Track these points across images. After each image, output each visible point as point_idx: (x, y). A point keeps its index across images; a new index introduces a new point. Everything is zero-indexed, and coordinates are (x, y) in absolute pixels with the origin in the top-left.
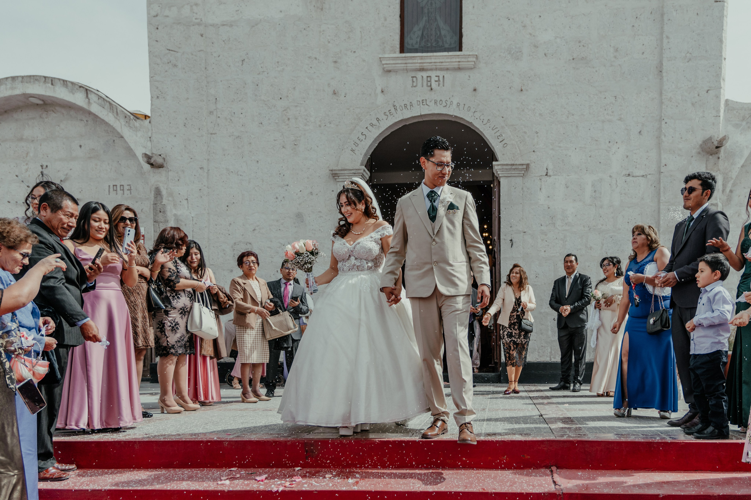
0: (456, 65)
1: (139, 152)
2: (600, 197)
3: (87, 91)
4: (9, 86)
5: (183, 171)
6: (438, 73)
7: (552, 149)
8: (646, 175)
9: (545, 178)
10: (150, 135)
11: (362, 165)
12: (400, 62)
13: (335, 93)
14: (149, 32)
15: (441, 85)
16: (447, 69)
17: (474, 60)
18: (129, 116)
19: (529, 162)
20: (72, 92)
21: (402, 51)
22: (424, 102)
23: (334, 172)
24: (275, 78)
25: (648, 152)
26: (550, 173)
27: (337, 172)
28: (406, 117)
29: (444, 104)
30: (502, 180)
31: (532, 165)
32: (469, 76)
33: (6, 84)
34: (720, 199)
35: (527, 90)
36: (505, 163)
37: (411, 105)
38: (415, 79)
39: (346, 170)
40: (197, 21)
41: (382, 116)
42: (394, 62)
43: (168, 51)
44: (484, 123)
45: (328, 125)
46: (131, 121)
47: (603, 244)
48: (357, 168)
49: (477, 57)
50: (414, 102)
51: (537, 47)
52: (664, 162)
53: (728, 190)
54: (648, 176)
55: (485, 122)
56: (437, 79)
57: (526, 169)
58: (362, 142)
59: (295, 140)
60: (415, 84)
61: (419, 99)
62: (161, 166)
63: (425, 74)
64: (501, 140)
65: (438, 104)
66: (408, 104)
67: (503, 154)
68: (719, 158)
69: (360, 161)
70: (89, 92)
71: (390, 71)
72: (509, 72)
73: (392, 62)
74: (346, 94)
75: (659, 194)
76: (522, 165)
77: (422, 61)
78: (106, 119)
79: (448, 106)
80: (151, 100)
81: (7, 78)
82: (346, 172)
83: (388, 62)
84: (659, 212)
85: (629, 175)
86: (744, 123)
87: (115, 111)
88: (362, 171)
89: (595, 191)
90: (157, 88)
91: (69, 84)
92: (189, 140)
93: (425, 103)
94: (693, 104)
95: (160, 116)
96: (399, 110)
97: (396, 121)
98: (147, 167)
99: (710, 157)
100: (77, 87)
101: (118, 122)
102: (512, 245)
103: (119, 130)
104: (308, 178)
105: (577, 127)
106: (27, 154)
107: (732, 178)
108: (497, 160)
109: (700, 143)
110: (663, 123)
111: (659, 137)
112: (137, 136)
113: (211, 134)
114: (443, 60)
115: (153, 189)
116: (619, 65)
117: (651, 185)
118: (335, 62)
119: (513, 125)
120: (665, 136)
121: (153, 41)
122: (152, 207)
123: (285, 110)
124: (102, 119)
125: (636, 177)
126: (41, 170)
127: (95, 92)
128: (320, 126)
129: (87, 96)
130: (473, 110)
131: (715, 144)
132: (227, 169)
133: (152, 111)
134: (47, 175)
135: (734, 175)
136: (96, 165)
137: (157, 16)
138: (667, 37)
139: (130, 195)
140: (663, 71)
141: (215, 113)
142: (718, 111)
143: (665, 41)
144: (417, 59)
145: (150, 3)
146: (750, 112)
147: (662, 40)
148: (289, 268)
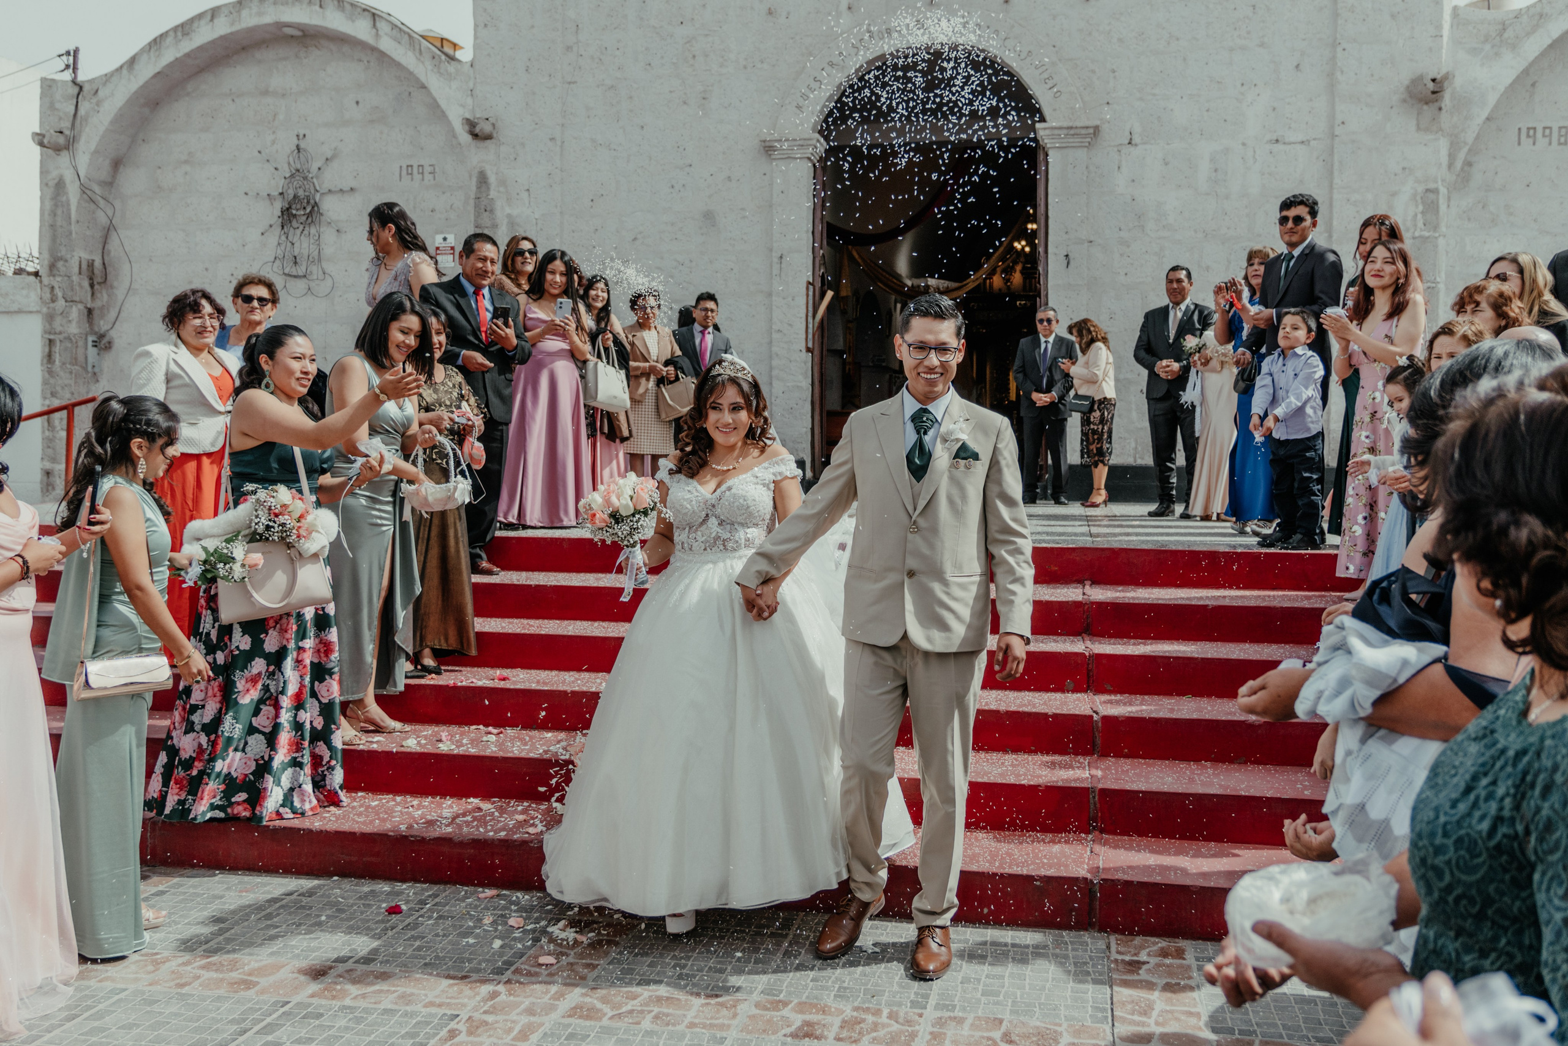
1: (456, 116)
2: (1225, 180)
3: (374, 16)
4: (255, 10)
5: (523, 145)
7: (1141, 99)
8: (1309, 141)
9: (1127, 149)
10: (471, 85)
11: (812, 129)
13: (770, 12)
18: (439, 57)
19: (1098, 123)
20: (351, 19)
23: (767, 144)
25: (1311, 100)
26: (1136, 139)
27: (773, 144)
30: (1052, 156)
31: (1105, 128)
34: (1443, 181)
36: (1059, 124)
39: (787, 140)
41: (848, 50)
44: (1022, 57)
45: (759, 65)
46: (443, 66)
47: (1229, 262)
48: (806, 136)
52: (1339, 118)
53: (1459, 164)
54: (1313, 143)
55: (1023, 56)
57: (1094, 134)
58: (814, 91)
59: (705, 91)
62: (489, 137)
64: (1050, 83)
67: (1055, 110)
68: (1440, 109)
69: (811, 125)
70: (377, 17)
74: (788, 13)
75: (1331, 173)
76: (1087, 127)
78: (403, 61)
80: (475, 30)
82: (785, 144)
85: (1277, 141)
86: (1488, 47)
87: (417, 47)
88: (814, 142)
89: (1216, 171)
90: (485, 9)
92: (534, 94)
94: (1393, 16)
95: (489, 55)
97: (872, 56)
98: (465, 137)
99: (1425, 107)
100: (359, 10)
101: (421, 64)
102: (1068, 263)
103: (423, 79)
104: (724, 153)
105: (1185, 59)
106: (275, 115)
107: (1466, 143)
108: (1045, 121)
109: (1406, 82)
110: (1339, 49)
111: (1331, 75)
112: (450, 88)
113: (570, 83)
115: (475, 173)
117: (1318, 158)
119: (1072, 59)
120: (1342, 72)
122: (472, 202)
123: (688, 42)
124: (393, 60)
125: (1290, 144)
126: (296, 142)
127: (387, 18)
128: (745, 67)
129: (374, 25)
130: (1003, 34)
131: (1431, 86)
132: (593, 141)
133: (476, 47)
134: (305, 150)
135: (1470, 137)
136: (381, 133)
139: (432, 182)
141: (575, 49)
142: (1439, 27)
146: (1501, 27)
148: (706, 310)
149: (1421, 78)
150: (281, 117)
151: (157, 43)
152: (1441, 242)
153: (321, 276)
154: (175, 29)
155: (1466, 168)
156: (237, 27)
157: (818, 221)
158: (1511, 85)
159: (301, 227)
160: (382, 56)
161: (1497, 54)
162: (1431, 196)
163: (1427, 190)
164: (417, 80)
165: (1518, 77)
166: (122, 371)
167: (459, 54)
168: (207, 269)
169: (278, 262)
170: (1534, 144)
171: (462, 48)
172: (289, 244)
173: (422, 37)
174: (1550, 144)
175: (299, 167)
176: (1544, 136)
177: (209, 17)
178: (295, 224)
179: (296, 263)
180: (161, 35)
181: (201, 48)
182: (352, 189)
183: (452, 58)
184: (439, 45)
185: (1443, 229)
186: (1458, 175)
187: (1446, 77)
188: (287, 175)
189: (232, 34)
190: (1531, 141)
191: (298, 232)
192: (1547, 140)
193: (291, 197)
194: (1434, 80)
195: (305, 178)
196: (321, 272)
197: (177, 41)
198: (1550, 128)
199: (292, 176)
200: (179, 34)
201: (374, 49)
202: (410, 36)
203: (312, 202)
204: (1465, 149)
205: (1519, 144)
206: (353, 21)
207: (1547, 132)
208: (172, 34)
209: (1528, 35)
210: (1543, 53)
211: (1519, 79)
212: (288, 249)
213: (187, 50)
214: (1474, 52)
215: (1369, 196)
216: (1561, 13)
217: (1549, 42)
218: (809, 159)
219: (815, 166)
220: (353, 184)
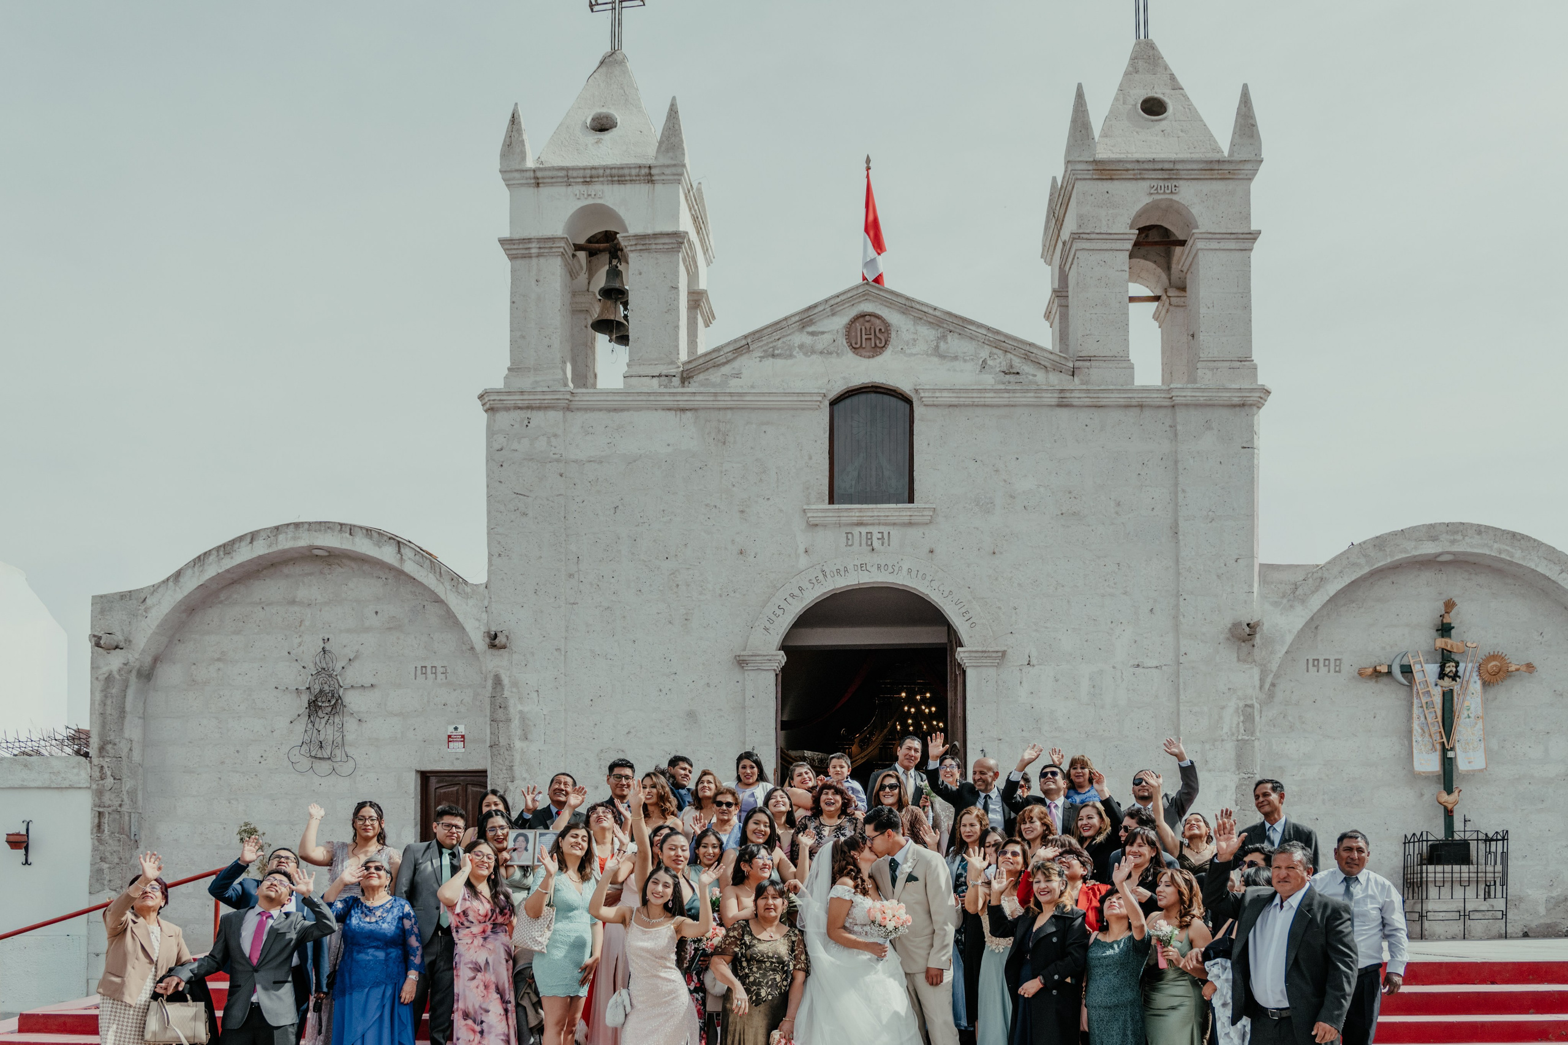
0: (906, 519)
1: (472, 628)
2: (1101, 695)
3: (399, 544)
4: (290, 535)
5: (532, 653)
6: (882, 529)
7: (1036, 630)
8: (1161, 667)
9: (1026, 669)
10: (485, 606)
12: (831, 514)
13: (741, 553)
14: (489, 470)
15: (886, 544)
16: (894, 524)
18: (456, 580)
19: (1005, 648)
20: (378, 544)
21: (831, 501)
22: (862, 567)
23: (741, 658)
24: (660, 531)
25: (1161, 636)
26: (1034, 661)
27: (746, 658)
28: (837, 586)
29: (891, 569)
30: (970, 673)
31: (1010, 651)
32: (924, 534)
33: (286, 533)
34: (1257, 699)
35: (1001, 553)
36: (974, 649)
37: (846, 570)
39: (758, 656)
40: (556, 456)
41: (805, 585)
42: (823, 514)
43: (515, 496)
44: (945, 595)
45: (732, 594)
46: (460, 586)
48: (772, 652)
49: (934, 510)
50: (850, 567)
51: (1014, 498)
52: (1183, 650)
53: (1267, 686)
54: (1164, 668)
55: (945, 594)
56: (880, 536)
57: (1002, 657)
58: (779, 620)
59: (687, 614)
60: (850, 543)
61: (856, 563)
62: (502, 647)
63: (864, 530)
64: (966, 618)
65: (882, 570)
66: (842, 569)
67: (971, 638)
68: (1253, 646)
69: (776, 644)
70: (401, 545)
71: (816, 525)
72: (978, 529)
73: (820, 514)
74: (756, 554)
75: (1178, 691)
76: (996, 652)
77: (862, 514)
78: (425, 582)
79: (895, 573)
80: (489, 559)
81: (288, 525)
82: (756, 658)
83: (815, 515)
84: (1178, 714)
85: (1138, 665)
87: (437, 572)
88: (780, 657)
89: (1094, 687)
90: (499, 543)
91: (375, 535)
92: (542, 612)
94: (1218, 577)
95: (502, 579)
96: (829, 576)
97: (825, 590)
98: (481, 646)
99: (1243, 644)
100: (385, 538)
101: (441, 585)
103: (443, 597)
104: (703, 664)
105: (1068, 602)
106: (301, 622)
107: (1272, 671)
108: (961, 645)
109: (1229, 626)
110: (1181, 599)
111: (1176, 617)
112: (468, 605)
113: (572, 604)
114: (889, 514)
115: (491, 676)
116: (1123, 523)
117: (1168, 679)
118: (742, 512)
119: (983, 598)
120: (1184, 616)
121: (493, 481)
122: (488, 700)
123: (673, 574)
124: (417, 581)
125: (1147, 668)
126: (322, 645)
127: (411, 546)
128: (720, 596)
129: (399, 551)
130: (929, 578)
131: (1247, 630)
132: (592, 652)
133: (491, 575)
134: (330, 652)
135: (1274, 666)
136: (398, 639)
137: (501, 449)
138: (1184, 491)
139: (444, 681)
140: (1180, 533)
141: (576, 576)
142: (1251, 586)
143: (1181, 495)
144: (855, 511)
145: (491, 433)
146: (1294, 587)
147: (1176, 493)
149: (1239, 623)
150: (308, 623)
151: (201, 560)
152: (1257, 743)
153: (344, 758)
154: (218, 548)
155: (1272, 689)
156: (274, 549)
158: (1302, 629)
159: (327, 717)
160: (406, 577)
161: (1291, 606)
162: (1249, 709)
163: (1246, 705)
164: (438, 597)
165: (1307, 623)
168: (238, 752)
169: (304, 745)
170: (1318, 671)
172: (315, 731)
174: (1329, 672)
175: (324, 666)
176: (1325, 666)
177: (249, 540)
178: (320, 713)
179: (321, 747)
180: (205, 554)
181: (240, 566)
182: (372, 685)
185: (1258, 734)
186: (1267, 694)
187: (1257, 624)
188: (314, 673)
189: (268, 554)
190: (1316, 669)
191: (323, 721)
192: (1327, 668)
193: (317, 691)
194: (1249, 625)
195: (330, 676)
196: (344, 755)
197: (220, 559)
198: (1329, 660)
199: (318, 673)
200: (221, 553)
201: (399, 572)
202: (430, 562)
203: (336, 695)
204: (1271, 676)
205: (1307, 671)
206: (380, 547)
207: (1327, 662)
208: (214, 553)
209: (1313, 592)
210: (1324, 606)
211: (1307, 624)
212: (314, 735)
213: (228, 567)
214: (1276, 604)
215: (1205, 709)
216: (1335, 578)
217: (1328, 598)
218: (775, 670)
219: (777, 675)
220: (373, 681)
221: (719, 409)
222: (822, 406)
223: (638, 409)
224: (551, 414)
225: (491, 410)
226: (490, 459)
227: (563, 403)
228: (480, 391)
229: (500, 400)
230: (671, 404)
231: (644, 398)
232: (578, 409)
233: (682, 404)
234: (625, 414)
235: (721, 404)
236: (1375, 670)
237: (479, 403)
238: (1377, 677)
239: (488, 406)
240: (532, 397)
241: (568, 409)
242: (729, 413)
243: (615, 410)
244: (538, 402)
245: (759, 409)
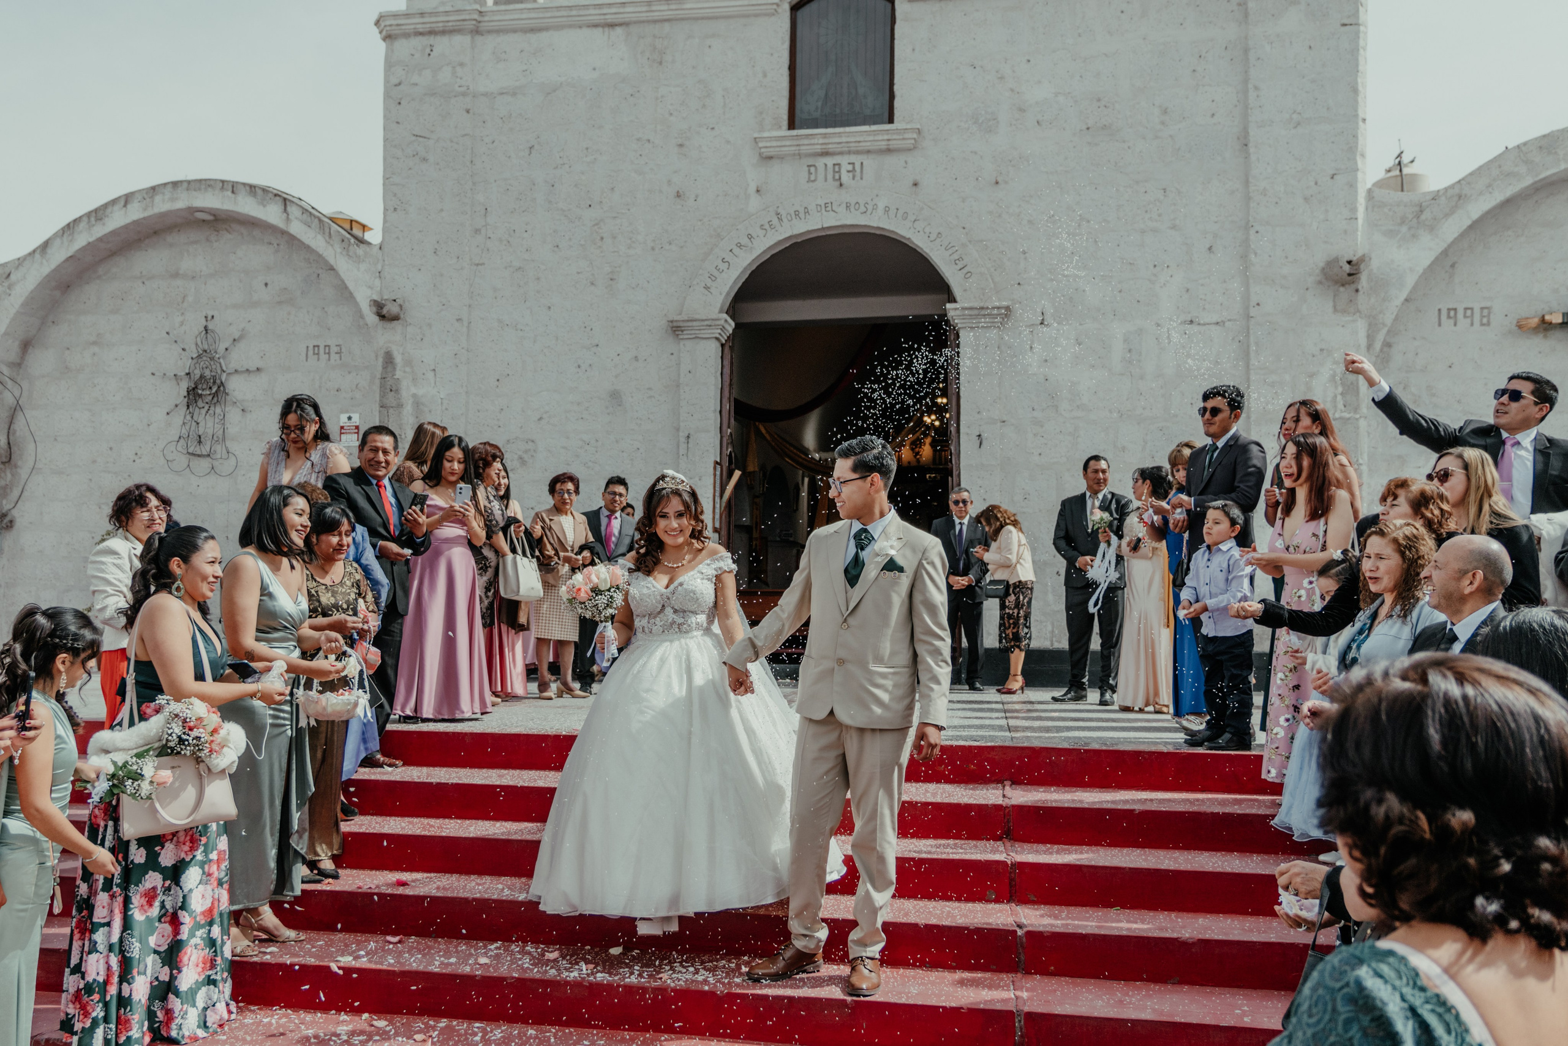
0: (883, 145)
1: (364, 297)
2: (1139, 361)
3: (285, 201)
4: (168, 196)
5: (430, 325)
6: (853, 158)
7: (1053, 281)
8: (1224, 322)
9: (1039, 330)
10: (379, 268)
11: (721, 312)
12: (788, 143)
13: (678, 195)
14: (387, 109)
15: (858, 177)
16: (869, 152)
17: (915, 136)
18: (349, 240)
19: (1010, 303)
20: (263, 204)
21: (792, 125)
22: (827, 206)
23: (676, 324)
24: (583, 173)
25: (1225, 282)
26: (1049, 319)
27: (681, 324)
28: (796, 232)
29: (863, 209)
30: (963, 336)
31: (1016, 308)
32: (906, 162)
33: (163, 194)
36: (969, 305)
37: (807, 212)
38: (812, 169)
39: (695, 320)
40: (461, 89)
41: (756, 231)
42: (779, 143)
43: (414, 138)
44: (932, 238)
45: (667, 247)
46: (351, 248)
47: (1145, 442)
48: (714, 316)
49: (919, 131)
50: (812, 207)
51: (1025, 111)
52: (1254, 299)
53: (1378, 345)
54: (1228, 324)
55: (933, 236)
56: (850, 167)
57: (1006, 314)
58: (723, 274)
59: (612, 272)
60: (813, 178)
61: (820, 202)
62: (396, 318)
63: (830, 161)
64: (960, 265)
65: (852, 210)
66: (802, 210)
67: (965, 290)
68: (1357, 291)
69: (719, 305)
70: (288, 203)
71: (771, 158)
72: (976, 153)
73: (774, 144)
74: (697, 196)
75: (1247, 353)
76: (998, 308)
77: (826, 141)
78: (313, 244)
79: (869, 212)
80: (384, 214)
81: (165, 184)
82: (695, 324)
83: (768, 144)
85: (1192, 322)
86: (1404, 229)
87: (327, 231)
88: (722, 322)
89: (1130, 351)
90: (395, 195)
91: (259, 192)
92: (442, 275)
93: (829, 209)
94: (1306, 199)
95: (398, 238)
96: (785, 220)
97: (781, 238)
98: (371, 318)
99: (1342, 289)
100: (270, 195)
101: (330, 247)
102: (981, 444)
103: (332, 261)
104: (631, 333)
105: (1095, 241)
106: (184, 297)
107: (1384, 325)
108: (955, 301)
109: (1322, 265)
110: (1252, 232)
111: (1244, 257)
112: (358, 269)
113: (477, 265)
114: (861, 139)
115: (381, 353)
116: (1171, 136)
117: (1233, 339)
118: (681, 146)
119: (982, 241)
120: (1256, 254)
121: (391, 122)
122: (377, 382)
123: (596, 224)
124: (303, 243)
125: (1204, 324)
126: (204, 323)
127: (298, 203)
128: (653, 249)
129: (285, 210)
130: (912, 217)
131: (1347, 268)
132: (500, 321)
133: (385, 230)
134: (213, 331)
135: (1388, 318)
136: (289, 314)
137: (400, 84)
138: (1256, 88)
139: (339, 362)
140: (1250, 145)
141: (483, 231)
142: (1354, 210)
143: (1252, 94)
144: (816, 137)
145: (389, 65)
146: (1417, 209)
147: (1246, 92)
148: (615, 493)
149: (1336, 260)
150: (190, 299)
151: (70, 228)
152: (1362, 423)
153: (225, 455)
154: (88, 215)
155: (1385, 349)
156: (149, 212)
157: (725, 400)
158: (1430, 266)
159: (207, 407)
160: (292, 240)
161: (1414, 236)
164: (326, 262)
165: (1437, 259)
166: (22, 550)
167: (368, 236)
168: (111, 449)
169: (182, 440)
170: (1455, 325)
171: (371, 229)
172: (194, 424)
173: (331, 219)
174: (1472, 324)
175: (206, 347)
176: (1465, 316)
177: (122, 203)
178: (200, 403)
179: (200, 442)
180: (75, 221)
181: (114, 233)
182: (258, 369)
183: (361, 241)
184: (347, 227)
185: (1365, 410)
186: (1378, 356)
187: (1362, 259)
188: (195, 356)
189: (144, 218)
190: (1452, 321)
191: (204, 411)
192: (1469, 321)
193: (198, 376)
194: (1349, 262)
195: (212, 359)
196: (224, 451)
197: (90, 226)
198: (1472, 309)
199: (199, 356)
200: (93, 219)
201: (283, 232)
202: (320, 220)
203: (218, 381)
204: (1384, 331)
205: (1440, 325)
206: (264, 206)
207: (1469, 312)
208: (85, 219)
209: (1447, 216)
210: (1463, 235)
211: (1437, 261)
212: (193, 428)
213: (99, 235)
214: (1390, 234)
215: (1287, 377)
216: (1481, 193)
217: (1469, 222)
218: (717, 339)
219: (723, 345)
220: (260, 364)
221: (655, 22)
222: (780, 10)
223: (559, 27)
224: (457, 39)
225: (388, 38)
226: (387, 96)
227: (470, 25)
228: (375, 17)
229: (398, 25)
230: (596, 19)
231: (564, 13)
232: (489, 32)
233: (610, 19)
234: (544, 35)
235: (656, 15)
236: (1543, 320)
237: (376, 30)
238: (1546, 330)
239: (384, 33)
240: (433, 19)
241: (477, 32)
242: (667, 25)
243: (532, 30)
244: (441, 25)
245: (703, 18)
